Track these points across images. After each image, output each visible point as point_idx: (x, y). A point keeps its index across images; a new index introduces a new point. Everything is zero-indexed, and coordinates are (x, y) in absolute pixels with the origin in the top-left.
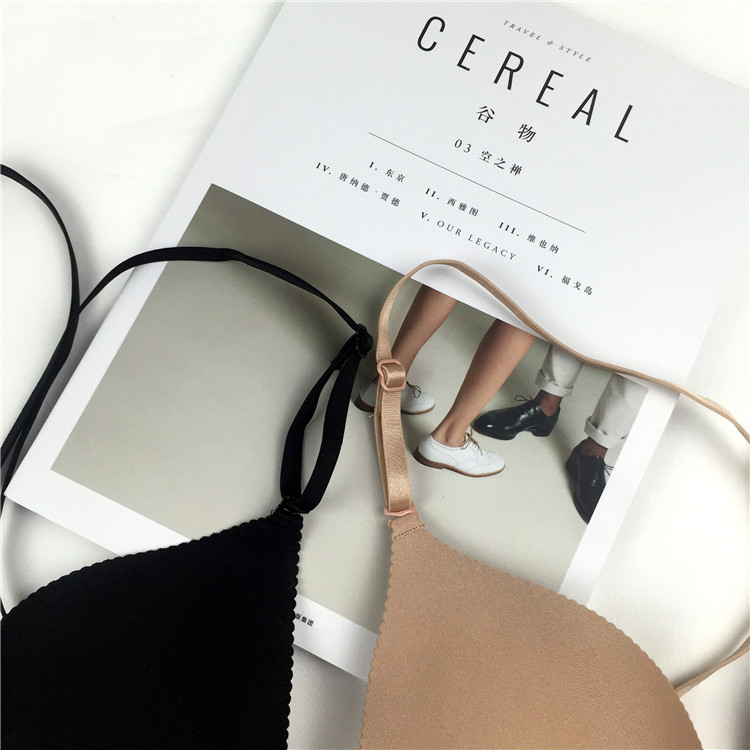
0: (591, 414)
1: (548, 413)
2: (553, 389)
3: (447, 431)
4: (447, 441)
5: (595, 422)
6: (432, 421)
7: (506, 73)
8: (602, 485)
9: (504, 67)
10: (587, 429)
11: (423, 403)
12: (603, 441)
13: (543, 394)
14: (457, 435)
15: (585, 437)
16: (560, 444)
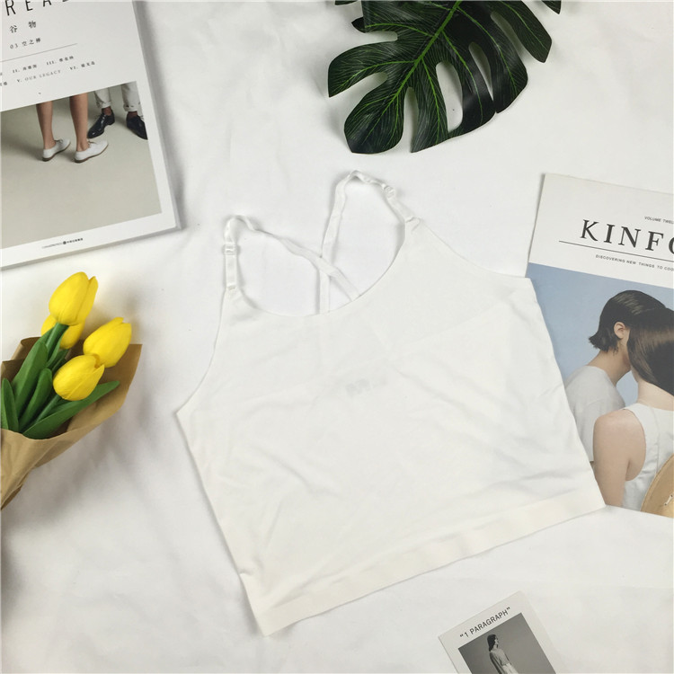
0: (123, 104)
1: (109, 115)
2: (105, 106)
3: (81, 146)
4: (83, 149)
5: (127, 105)
6: (73, 147)
7: (10, 9)
8: (143, 124)
9: (7, 7)
10: (126, 110)
11: (66, 143)
12: (133, 110)
13: (103, 110)
14: (85, 145)
15: (127, 113)
16: (121, 121)
